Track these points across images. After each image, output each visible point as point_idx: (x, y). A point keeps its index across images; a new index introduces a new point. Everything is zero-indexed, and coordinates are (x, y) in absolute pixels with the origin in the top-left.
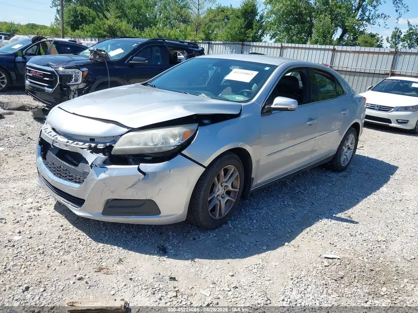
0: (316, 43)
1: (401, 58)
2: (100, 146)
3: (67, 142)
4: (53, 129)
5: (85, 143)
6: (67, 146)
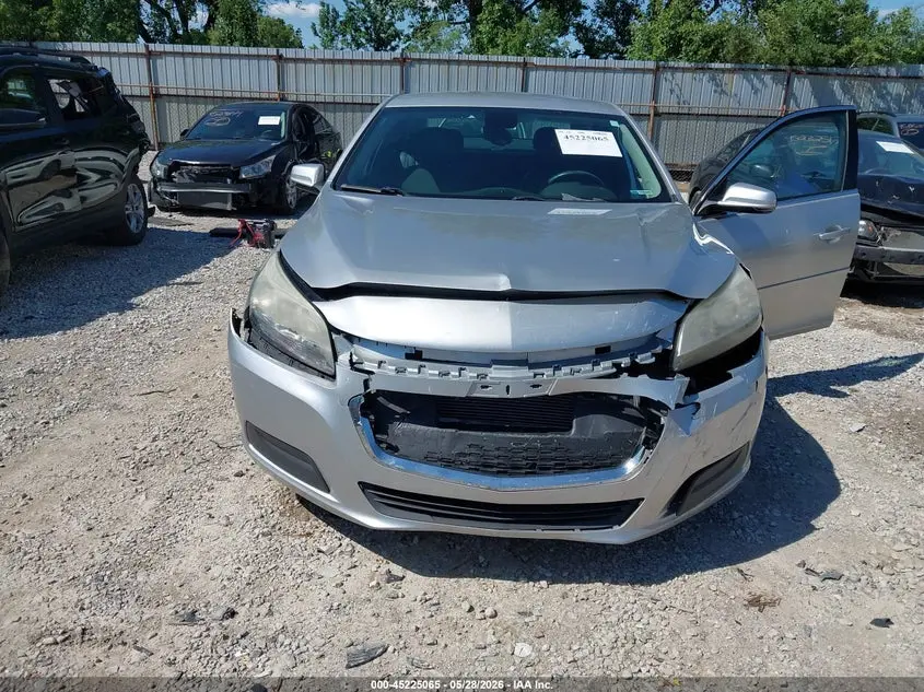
0: (231, 40)
1: (414, 70)
2: (646, 358)
3: (535, 375)
4: (409, 356)
5: (596, 364)
6: (538, 386)
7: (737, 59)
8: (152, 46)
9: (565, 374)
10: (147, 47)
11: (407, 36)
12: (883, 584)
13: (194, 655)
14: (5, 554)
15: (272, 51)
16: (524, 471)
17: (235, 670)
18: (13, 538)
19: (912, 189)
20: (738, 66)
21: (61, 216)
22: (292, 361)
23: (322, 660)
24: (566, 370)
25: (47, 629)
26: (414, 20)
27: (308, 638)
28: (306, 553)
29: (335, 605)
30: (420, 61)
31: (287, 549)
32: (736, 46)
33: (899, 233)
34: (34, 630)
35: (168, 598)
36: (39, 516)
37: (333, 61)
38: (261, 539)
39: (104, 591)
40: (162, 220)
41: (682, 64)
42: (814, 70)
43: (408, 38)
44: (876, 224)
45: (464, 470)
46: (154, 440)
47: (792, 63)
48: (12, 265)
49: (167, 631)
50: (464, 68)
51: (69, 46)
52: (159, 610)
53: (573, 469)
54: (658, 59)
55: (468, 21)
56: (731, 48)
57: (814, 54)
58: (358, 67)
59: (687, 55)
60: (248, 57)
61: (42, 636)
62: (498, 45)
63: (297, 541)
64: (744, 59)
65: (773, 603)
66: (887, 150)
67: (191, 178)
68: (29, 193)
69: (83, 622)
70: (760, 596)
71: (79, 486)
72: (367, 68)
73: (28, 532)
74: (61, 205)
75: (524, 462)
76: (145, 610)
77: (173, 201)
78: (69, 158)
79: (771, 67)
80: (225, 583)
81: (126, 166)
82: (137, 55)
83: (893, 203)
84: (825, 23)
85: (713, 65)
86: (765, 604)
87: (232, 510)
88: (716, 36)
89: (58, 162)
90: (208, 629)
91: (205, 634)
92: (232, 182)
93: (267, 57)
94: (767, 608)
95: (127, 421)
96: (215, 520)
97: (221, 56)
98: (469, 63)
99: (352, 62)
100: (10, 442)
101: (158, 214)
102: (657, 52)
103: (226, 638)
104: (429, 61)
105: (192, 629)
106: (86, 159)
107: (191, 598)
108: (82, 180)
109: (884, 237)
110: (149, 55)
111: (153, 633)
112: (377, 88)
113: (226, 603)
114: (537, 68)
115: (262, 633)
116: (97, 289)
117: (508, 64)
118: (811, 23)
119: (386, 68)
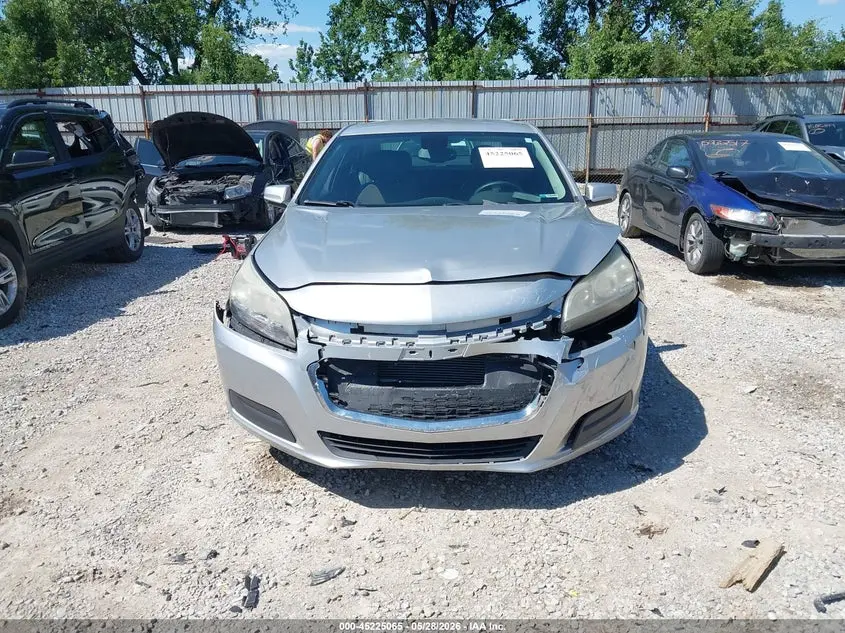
2: (539, 326)
3: (452, 342)
4: (353, 331)
5: (500, 331)
6: (454, 350)
7: (663, 74)
8: (145, 88)
9: (476, 340)
10: (141, 88)
11: (372, 66)
12: (756, 513)
13: (184, 586)
14: (30, 515)
15: (251, 87)
16: (446, 416)
17: (217, 596)
18: (36, 503)
19: (807, 183)
20: (664, 80)
21: (70, 238)
22: (264, 339)
23: (287, 587)
24: (476, 336)
25: (65, 571)
26: (377, 52)
27: (276, 570)
28: (276, 506)
29: (299, 546)
30: (382, 89)
31: (260, 504)
32: (661, 63)
33: (797, 222)
34: (56, 572)
35: (163, 545)
36: (57, 486)
37: (305, 93)
38: (239, 496)
39: (111, 541)
40: (156, 238)
41: (614, 80)
42: (733, 80)
43: (372, 67)
44: (775, 215)
45: (401, 418)
46: (151, 422)
47: (712, 75)
48: (29, 283)
49: (162, 569)
50: (421, 93)
51: (72, 90)
52: (156, 554)
53: (485, 413)
54: (593, 77)
55: (425, 50)
56: (656, 64)
57: (731, 66)
58: (327, 97)
59: (618, 72)
60: (231, 92)
61: (61, 576)
62: (452, 71)
63: (269, 497)
64: (668, 74)
65: (661, 532)
66: (787, 149)
67: (181, 201)
68: (42, 221)
69: (94, 564)
70: (650, 527)
71: (89, 461)
72: (335, 97)
73: (48, 498)
74: (69, 230)
75: (447, 410)
76: (144, 554)
77: (167, 221)
78: (76, 189)
79: (694, 79)
80: (210, 531)
81: (124, 194)
82: (133, 96)
83: (791, 196)
84: (739, 38)
85: (641, 80)
86: (654, 533)
87: (215, 476)
88: (643, 55)
89: (67, 193)
90: (195, 567)
91: (192, 571)
92: (218, 202)
93: (246, 92)
94: (656, 535)
95: (128, 408)
96: (202, 483)
97: (206, 93)
98: (425, 88)
99: (321, 92)
100: (32, 428)
101: (154, 233)
102: (591, 70)
103: (210, 573)
104: (390, 89)
105: (183, 567)
106: (91, 190)
107: (182, 544)
108: (87, 207)
109: (783, 226)
110: (144, 95)
111: (151, 571)
112: (345, 114)
113: (210, 546)
114: (485, 90)
115: (239, 569)
116: (101, 300)
117: (459, 88)
118: (726, 39)
119: (352, 97)
